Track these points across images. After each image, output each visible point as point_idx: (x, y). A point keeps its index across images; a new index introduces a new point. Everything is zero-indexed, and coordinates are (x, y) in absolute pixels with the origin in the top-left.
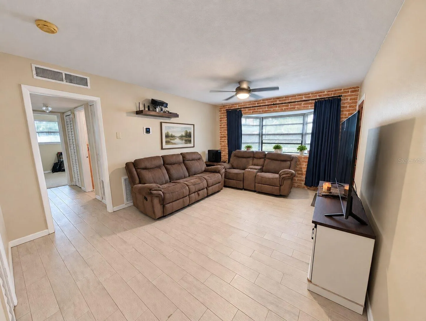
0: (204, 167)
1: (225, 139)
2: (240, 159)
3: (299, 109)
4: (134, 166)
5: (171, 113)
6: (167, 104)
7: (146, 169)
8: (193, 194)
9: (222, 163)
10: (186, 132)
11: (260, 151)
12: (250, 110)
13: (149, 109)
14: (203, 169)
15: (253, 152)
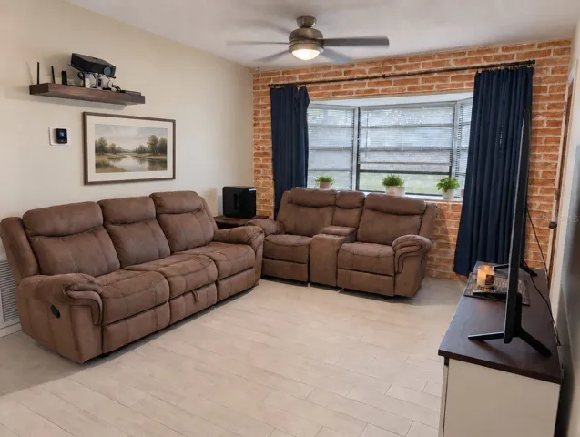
0: (212, 229)
1: (267, 160)
2: (303, 210)
3: (441, 91)
4: (24, 228)
5: (123, 92)
6: (113, 69)
7: (55, 235)
8: (182, 298)
9: (258, 220)
10: (154, 141)
11: (354, 189)
12: (328, 88)
13: (65, 82)
14: (211, 234)
15: (333, 193)
